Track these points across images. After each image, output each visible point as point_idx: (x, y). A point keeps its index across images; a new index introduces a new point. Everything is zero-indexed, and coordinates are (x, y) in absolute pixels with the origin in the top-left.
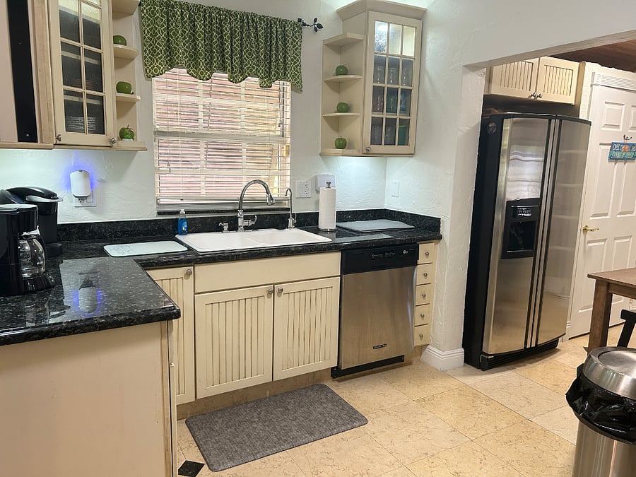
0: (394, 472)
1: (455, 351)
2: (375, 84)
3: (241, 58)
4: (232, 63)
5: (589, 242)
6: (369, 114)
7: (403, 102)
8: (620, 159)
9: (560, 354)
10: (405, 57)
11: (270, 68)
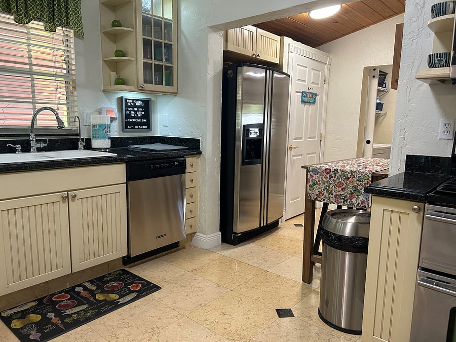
0: (178, 322)
1: (216, 234)
2: (144, 37)
3: (26, 3)
4: (17, 6)
5: (294, 156)
6: (141, 60)
7: (166, 54)
8: (307, 102)
9: (281, 230)
10: (166, 19)
11: (53, 15)
